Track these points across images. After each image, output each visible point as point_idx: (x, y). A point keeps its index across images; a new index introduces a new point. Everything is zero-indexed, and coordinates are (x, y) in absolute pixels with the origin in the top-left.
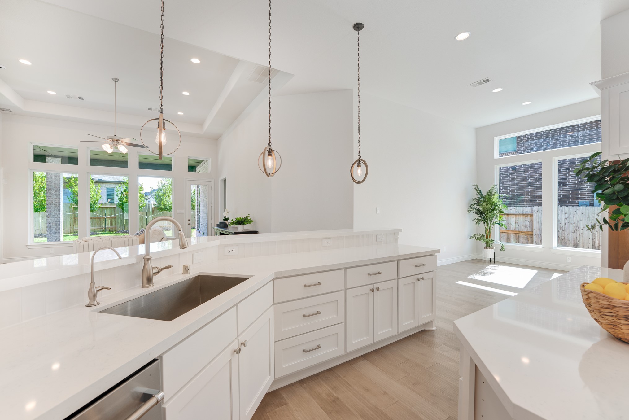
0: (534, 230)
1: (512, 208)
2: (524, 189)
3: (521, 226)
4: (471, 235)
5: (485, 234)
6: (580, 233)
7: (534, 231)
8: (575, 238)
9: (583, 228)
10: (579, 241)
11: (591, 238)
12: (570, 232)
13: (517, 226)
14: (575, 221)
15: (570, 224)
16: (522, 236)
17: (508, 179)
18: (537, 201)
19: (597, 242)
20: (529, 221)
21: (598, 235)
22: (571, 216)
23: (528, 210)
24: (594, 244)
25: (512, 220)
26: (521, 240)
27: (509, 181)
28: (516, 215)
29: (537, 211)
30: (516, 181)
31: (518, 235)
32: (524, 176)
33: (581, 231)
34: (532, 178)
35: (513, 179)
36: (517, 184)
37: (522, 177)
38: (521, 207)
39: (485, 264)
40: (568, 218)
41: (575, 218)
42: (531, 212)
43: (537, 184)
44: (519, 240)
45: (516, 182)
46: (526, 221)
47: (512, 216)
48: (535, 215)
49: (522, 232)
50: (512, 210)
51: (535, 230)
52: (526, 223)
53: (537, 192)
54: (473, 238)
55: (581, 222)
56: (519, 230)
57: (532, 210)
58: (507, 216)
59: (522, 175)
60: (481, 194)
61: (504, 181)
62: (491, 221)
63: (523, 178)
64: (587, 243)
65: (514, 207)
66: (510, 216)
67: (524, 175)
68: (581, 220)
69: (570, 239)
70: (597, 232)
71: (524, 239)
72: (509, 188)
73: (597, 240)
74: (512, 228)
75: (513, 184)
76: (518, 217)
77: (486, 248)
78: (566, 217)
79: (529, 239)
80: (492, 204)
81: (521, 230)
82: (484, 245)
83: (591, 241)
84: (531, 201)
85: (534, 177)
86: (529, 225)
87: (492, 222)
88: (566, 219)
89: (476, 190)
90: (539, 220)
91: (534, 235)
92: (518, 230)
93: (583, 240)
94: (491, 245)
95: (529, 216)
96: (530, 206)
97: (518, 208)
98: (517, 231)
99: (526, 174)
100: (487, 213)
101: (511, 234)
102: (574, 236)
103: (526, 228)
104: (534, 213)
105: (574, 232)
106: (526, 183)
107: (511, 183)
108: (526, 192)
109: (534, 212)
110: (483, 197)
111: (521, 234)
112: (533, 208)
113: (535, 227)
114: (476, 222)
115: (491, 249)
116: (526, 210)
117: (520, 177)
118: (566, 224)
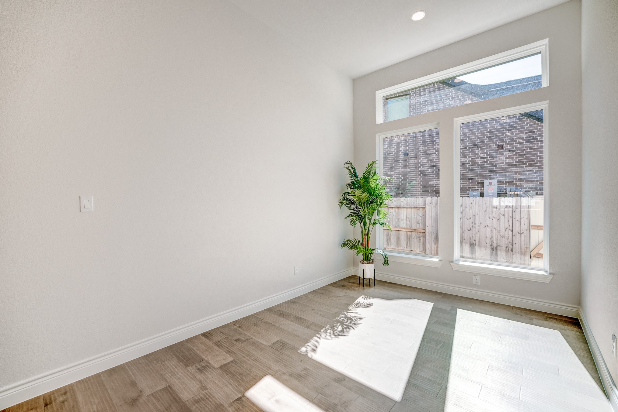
0: (426, 226)
1: (403, 199)
2: (416, 177)
3: (412, 221)
4: (343, 242)
5: (361, 241)
6: (477, 231)
7: (427, 228)
8: (471, 237)
9: (480, 225)
10: (475, 241)
11: (488, 237)
12: (466, 229)
13: (408, 222)
14: (471, 216)
15: (466, 219)
16: (414, 234)
17: (400, 166)
18: (428, 191)
19: (495, 242)
20: (421, 215)
21: (496, 233)
22: (467, 210)
23: (419, 201)
24: (492, 244)
25: (403, 213)
26: (412, 240)
27: (402, 168)
28: (407, 208)
29: (430, 203)
30: (409, 168)
31: (409, 233)
32: (416, 163)
33: (477, 227)
34: (424, 164)
35: (405, 166)
36: (409, 172)
37: (414, 163)
38: (413, 198)
39: (361, 287)
40: (463, 212)
41: (471, 211)
42: (423, 204)
43: (429, 173)
44: (410, 239)
45: (408, 170)
46: (418, 216)
47: (402, 210)
48: (427, 207)
49: (413, 230)
50: (403, 201)
51: (428, 226)
52: (418, 218)
53: (429, 181)
54: (346, 245)
55: (477, 216)
56: (411, 226)
57: (425, 202)
58: (397, 210)
59: (414, 162)
60: (356, 176)
61: (396, 169)
62: (369, 219)
63: (415, 165)
64: (484, 243)
65: (405, 198)
66: (400, 209)
67: (416, 161)
68: (477, 214)
69: (465, 238)
70: (495, 230)
71: (416, 238)
72: (401, 177)
73: (495, 239)
74: (403, 224)
75: (405, 172)
76: (409, 210)
77: (362, 262)
78: (462, 211)
79: (421, 238)
80: (370, 193)
81: (413, 228)
82: (361, 257)
83: (488, 241)
84: (423, 191)
85: (426, 164)
86: (421, 221)
87: (372, 221)
88: (462, 213)
89: (350, 171)
90: (432, 215)
91: (427, 233)
92: (409, 227)
93: (480, 239)
94: (370, 258)
95: (421, 209)
96: (422, 197)
97: (409, 199)
98: (408, 229)
99: (418, 161)
100: (363, 208)
101: (402, 232)
102: (470, 235)
103: (418, 225)
104: (427, 206)
105: (471, 229)
106: (418, 171)
107: (403, 170)
108: (418, 181)
109: (427, 204)
110: (357, 181)
111: (413, 232)
112: (425, 199)
113: (427, 224)
114: (352, 221)
115: (369, 263)
116: (417, 202)
117: (412, 163)
118: (462, 219)
